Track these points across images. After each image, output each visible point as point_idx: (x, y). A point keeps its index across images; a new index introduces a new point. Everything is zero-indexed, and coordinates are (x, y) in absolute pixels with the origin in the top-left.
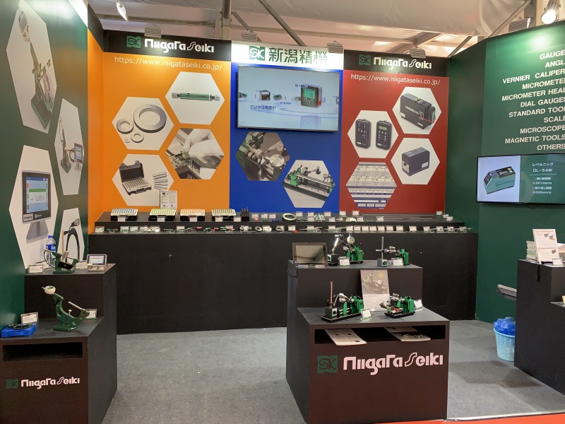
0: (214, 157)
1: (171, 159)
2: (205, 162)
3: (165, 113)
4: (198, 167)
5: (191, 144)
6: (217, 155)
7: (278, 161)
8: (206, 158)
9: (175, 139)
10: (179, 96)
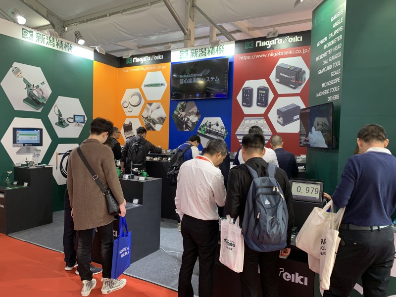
0: (162, 118)
1: (143, 120)
2: (158, 121)
3: (141, 95)
4: (155, 124)
5: (152, 111)
6: (163, 117)
7: (194, 119)
8: (158, 119)
9: (145, 109)
10: (147, 86)
